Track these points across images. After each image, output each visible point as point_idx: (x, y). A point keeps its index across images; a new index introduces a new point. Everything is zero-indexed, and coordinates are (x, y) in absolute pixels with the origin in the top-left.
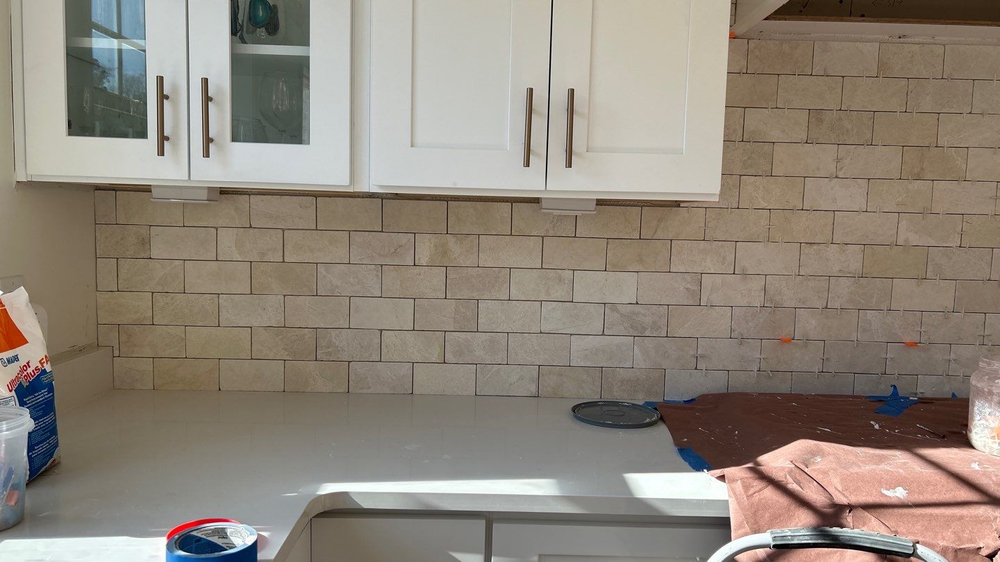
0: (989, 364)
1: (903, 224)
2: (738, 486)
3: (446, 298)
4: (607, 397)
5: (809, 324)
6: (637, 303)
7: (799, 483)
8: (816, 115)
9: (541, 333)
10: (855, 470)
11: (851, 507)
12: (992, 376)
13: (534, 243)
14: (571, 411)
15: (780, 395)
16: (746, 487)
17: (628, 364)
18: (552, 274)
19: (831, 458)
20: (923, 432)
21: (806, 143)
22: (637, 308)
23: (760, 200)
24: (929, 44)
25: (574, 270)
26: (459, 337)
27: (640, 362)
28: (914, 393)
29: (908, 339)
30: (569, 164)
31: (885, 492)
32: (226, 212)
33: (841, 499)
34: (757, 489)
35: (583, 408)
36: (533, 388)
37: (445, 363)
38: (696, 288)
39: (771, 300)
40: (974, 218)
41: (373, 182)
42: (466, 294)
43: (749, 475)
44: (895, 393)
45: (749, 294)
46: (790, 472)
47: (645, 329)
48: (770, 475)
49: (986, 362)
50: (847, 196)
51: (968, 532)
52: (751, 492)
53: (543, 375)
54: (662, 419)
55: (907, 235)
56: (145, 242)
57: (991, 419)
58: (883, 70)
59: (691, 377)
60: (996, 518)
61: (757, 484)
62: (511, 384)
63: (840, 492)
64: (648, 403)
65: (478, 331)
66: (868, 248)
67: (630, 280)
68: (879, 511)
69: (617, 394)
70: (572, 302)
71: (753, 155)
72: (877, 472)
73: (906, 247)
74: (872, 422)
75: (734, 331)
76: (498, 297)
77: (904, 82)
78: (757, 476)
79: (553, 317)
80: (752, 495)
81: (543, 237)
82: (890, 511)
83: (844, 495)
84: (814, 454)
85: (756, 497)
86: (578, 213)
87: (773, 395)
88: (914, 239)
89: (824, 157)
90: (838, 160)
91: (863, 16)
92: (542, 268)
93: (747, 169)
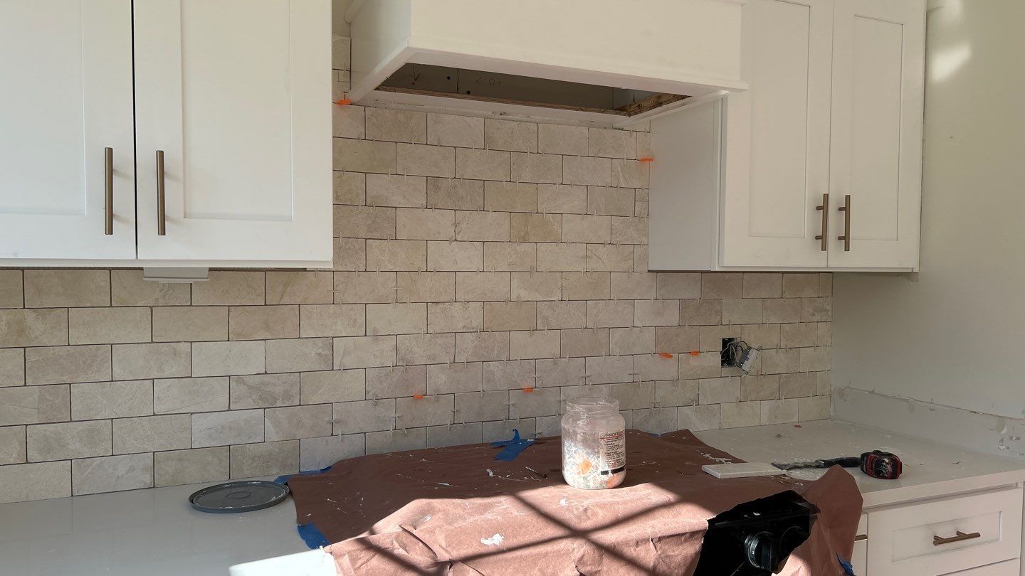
0: (572, 408)
1: (515, 283)
2: (346, 560)
3: (25, 385)
4: (237, 477)
5: (440, 379)
6: (266, 373)
7: (404, 547)
8: (433, 182)
9: (154, 415)
10: (461, 523)
11: (451, 563)
12: (575, 418)
13: (140, 314)
14: (188, 502)
15: (412, 452)
16: (353, 560)
17: (260, 439)
18: (165, 348)
19: (440, 515)
20: (529, 474)
21: (426, 208)
22: (267, 378)
23: (386, 262)
24: (525, 122)
25: (191, 342)
26: (45, 431)
27: (273, 435)
28: (532, 434)
29: (526, 386)
30: (162, 231)
31: (484, 541)
33: (444, 556)
34: (365, 560)
35: (204, 494)
36: (147, 479)
37: (27, 462)
38: (329, 353)
39: (403, 359)
40: (571, 275)
42: (54, 378)
43: (357, 547)
44: (517, 437)
45: (382, 354)
46: (397, 537)
47: (276, 399)
48: (377, 543)
49: (570, 406)
50: (465, 258)
51: (551, 567)
52: (358, 564)
53: (159, 463)
54: (291, 493)
55: (519, 292)
57: (576, 456)
58: (489, 143)
59: (327, 445)
60: (574, 550)
61: (365, 555)
62: (118, 478)
63: (443, 548)
64: (281, 478)
65: (71, 421)
66: (487, 306)
67: (257, 348)
68: (477, 561)
69: (249, 472)
70: (191, 377)
71: (377, 219)
72: (479, 522)
73: (520, 302)
74: (488, 470)
75: (369, 392)
76: (97, 378)
77: (507, 155)
78: (363, 547)
79: (169, 397)
80: (359, 567)
81: (151, 308)
82: (487, 559)
83: (446, 551)
84: (423, 513)
85: (363, 570)
86: (192, 281)
87: (405, 453)
88: (525, 295)
89: (442, 221)
90: (456, 225)
91: (469, 93)
92: (152, 342)
93: (372, 232)
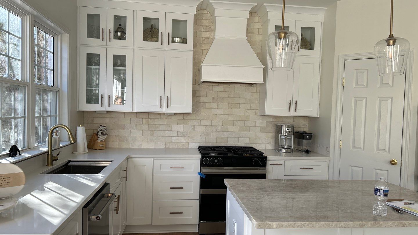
3: (148, 130)
5: (214, 134)
6: (183, 131)
8: (213, 98)
9: (166, 136)
13: (165, 120)
17: (182, 142)
21: (212, 102)
23: (204, 112)
24: (232, 86)
25: (172, 125)
26: (151, 137)
27: (184, 141)
30: (168, 108)
32: (108, 115)
36: (165, 147)
37: (148, 142)
39: (207, 130)
40: (241, 115)
41: (135, 110)
42: (152, 129)
45: (203, 129)
47: (185, 135)
50: (219, 112)
53: (166, 144)
55: (230, 119)
56: (93, 120)
58: (225, 91)
59: (193, 144)
62: (161, 146)
65: (154, 136)
66: (223, 121)
67: (182, 126)
69: (180, 147)
70: (172, 131)
71: (203, 105)
75: (201, 136)
76: (158, 130)
77: (228, 92)
79: (168, 133)
86: (172, 115)
89: (215, 105)
90: (218, 106)
92: (166, 125)
93: (202, 107)
